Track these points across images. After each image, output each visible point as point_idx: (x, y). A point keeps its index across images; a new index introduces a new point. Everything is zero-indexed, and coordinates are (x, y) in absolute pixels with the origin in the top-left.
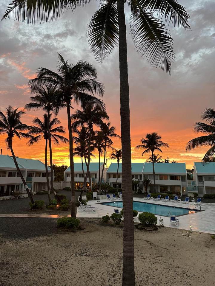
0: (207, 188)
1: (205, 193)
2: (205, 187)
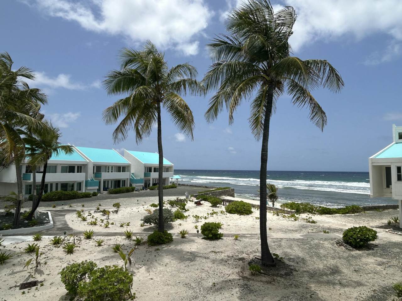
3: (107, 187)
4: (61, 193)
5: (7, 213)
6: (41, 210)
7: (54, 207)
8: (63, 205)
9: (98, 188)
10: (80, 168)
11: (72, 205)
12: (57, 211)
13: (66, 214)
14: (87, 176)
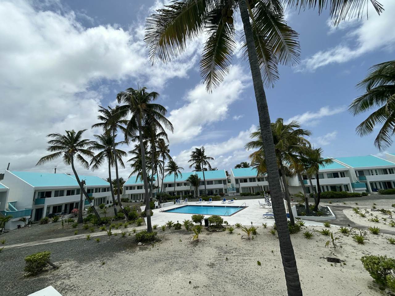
0: (243, 188)
1: (241, 192)
2: (241, 188)
3: (375, 188)
4: (332, 193)
5: (300, 205)
6: (322, 204)
7: (331, 203)
8: (337, 202)
9: (366, 189)
10: (343, 174)
11: (346, 202)
12: (334, 206)
13: (343, 210)
14: (352, 179)
